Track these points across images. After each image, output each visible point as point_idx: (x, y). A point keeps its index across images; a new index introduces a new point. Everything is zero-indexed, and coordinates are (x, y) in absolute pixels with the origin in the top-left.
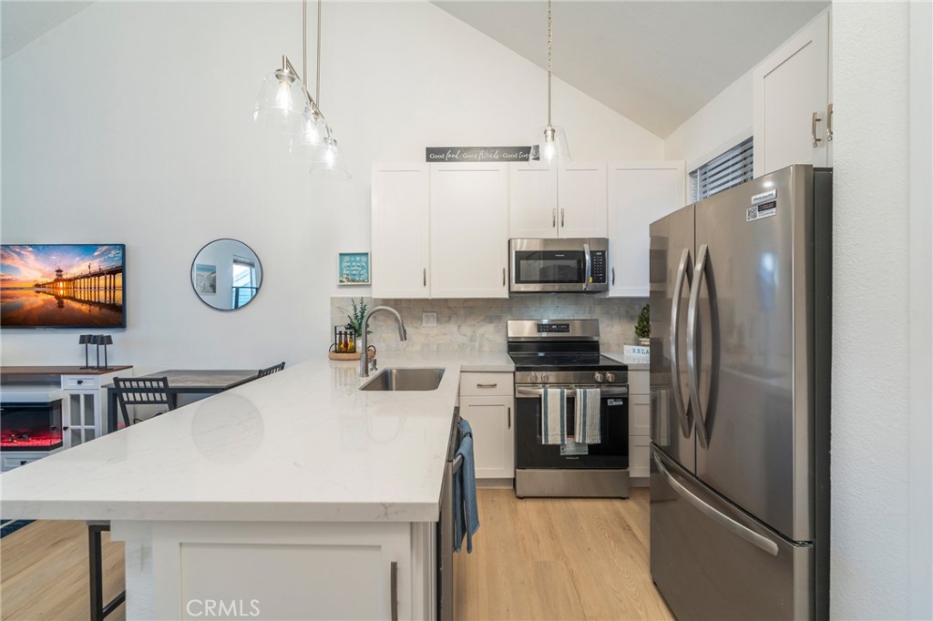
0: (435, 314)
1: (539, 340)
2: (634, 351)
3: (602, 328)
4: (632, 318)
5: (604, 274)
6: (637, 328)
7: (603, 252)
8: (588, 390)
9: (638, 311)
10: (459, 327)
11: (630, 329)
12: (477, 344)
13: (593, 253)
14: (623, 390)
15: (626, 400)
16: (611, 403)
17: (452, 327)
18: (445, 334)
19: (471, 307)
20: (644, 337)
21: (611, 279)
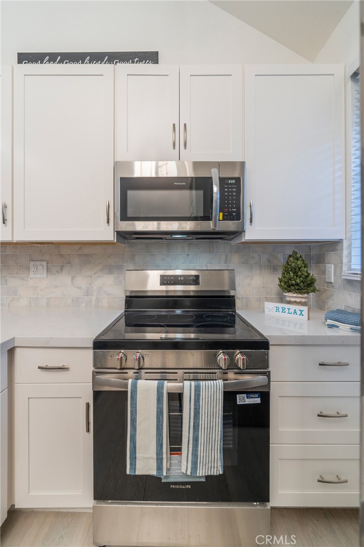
0: (45, 263)
1: (164, 294)
2: (277, 309)
3: (239, 280)
4: (274, 269)
5: (238, 208)
6: (281, 281)
7: (238, 180)
8: (202, 383)
9: (281, 260)
10: (73, 278)
11: (272, 281)
12: (94, 298)
13: (223, 181)
14: (260, 379)
15: (265, 396)
16: (242, 400)
17: (64, 279)
18: (56, 287)
19: (87, 255)
20: (290, 291)
21: (247, 216)
